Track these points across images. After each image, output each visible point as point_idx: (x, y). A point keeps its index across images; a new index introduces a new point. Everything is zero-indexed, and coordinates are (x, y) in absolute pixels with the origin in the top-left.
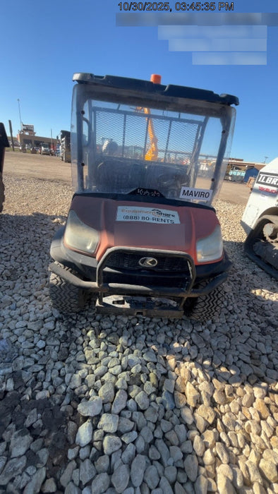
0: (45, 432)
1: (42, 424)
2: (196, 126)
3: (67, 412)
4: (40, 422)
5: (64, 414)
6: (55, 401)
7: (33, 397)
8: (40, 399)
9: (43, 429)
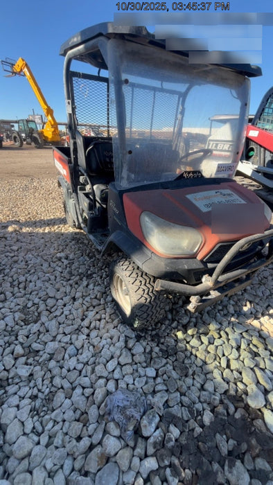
0: (244, 447)
1: (235, 442)
2: (176, 97)
3: (244, 415)
4: (231, 442)
5: (243, 419)
6: (224, 415)
7: (202, 426)
8: (211, 423)
9: (239, 444)
